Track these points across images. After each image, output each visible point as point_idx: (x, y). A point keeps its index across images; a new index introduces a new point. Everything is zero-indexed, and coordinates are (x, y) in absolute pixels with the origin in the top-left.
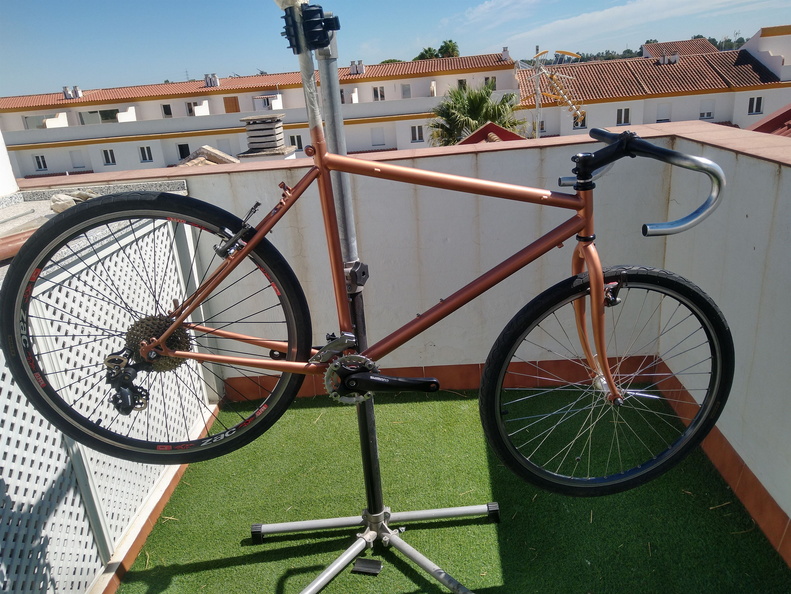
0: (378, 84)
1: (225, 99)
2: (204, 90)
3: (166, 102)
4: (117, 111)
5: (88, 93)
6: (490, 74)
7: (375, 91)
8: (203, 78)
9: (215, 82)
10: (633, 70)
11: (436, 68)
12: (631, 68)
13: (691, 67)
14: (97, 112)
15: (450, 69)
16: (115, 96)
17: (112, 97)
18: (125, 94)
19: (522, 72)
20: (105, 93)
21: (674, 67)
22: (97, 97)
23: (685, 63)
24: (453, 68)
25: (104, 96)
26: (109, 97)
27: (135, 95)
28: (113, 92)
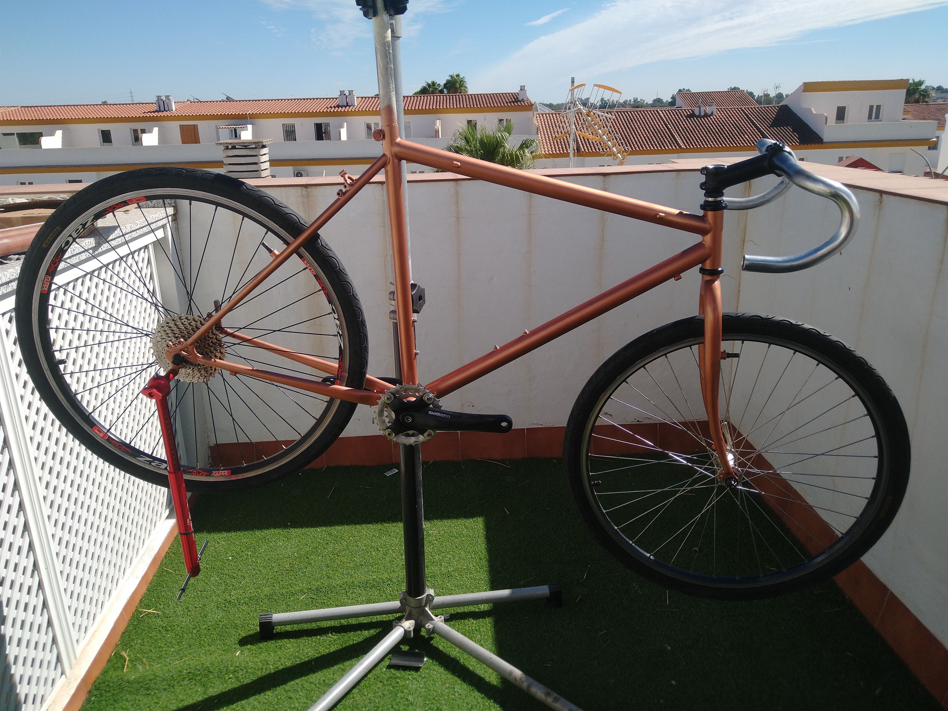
0: (372, 120)
1: (181, 127)
2: (155, 115)
3: (105, 127)
4: (41, 135)
6: (504, 115)
7: (369, 126)
8: (154, 100)
9: (169, 106)
10: (665, 120)
11: (441, 104)
12: (664, 118)
13: (729, 121)
14: (13, 134)
15: (458, 106)
16: (38, 116)
17: (35, 117)
18: (52, 114)
19: (541, 115)
20: (26, 112)
21: (711, 119)
22: (15, 115)
23: (723, 116)
24: (462, 106)
25: (24, 115)
26: (31, 116)
27: (65, 115)
28: (36, 111)
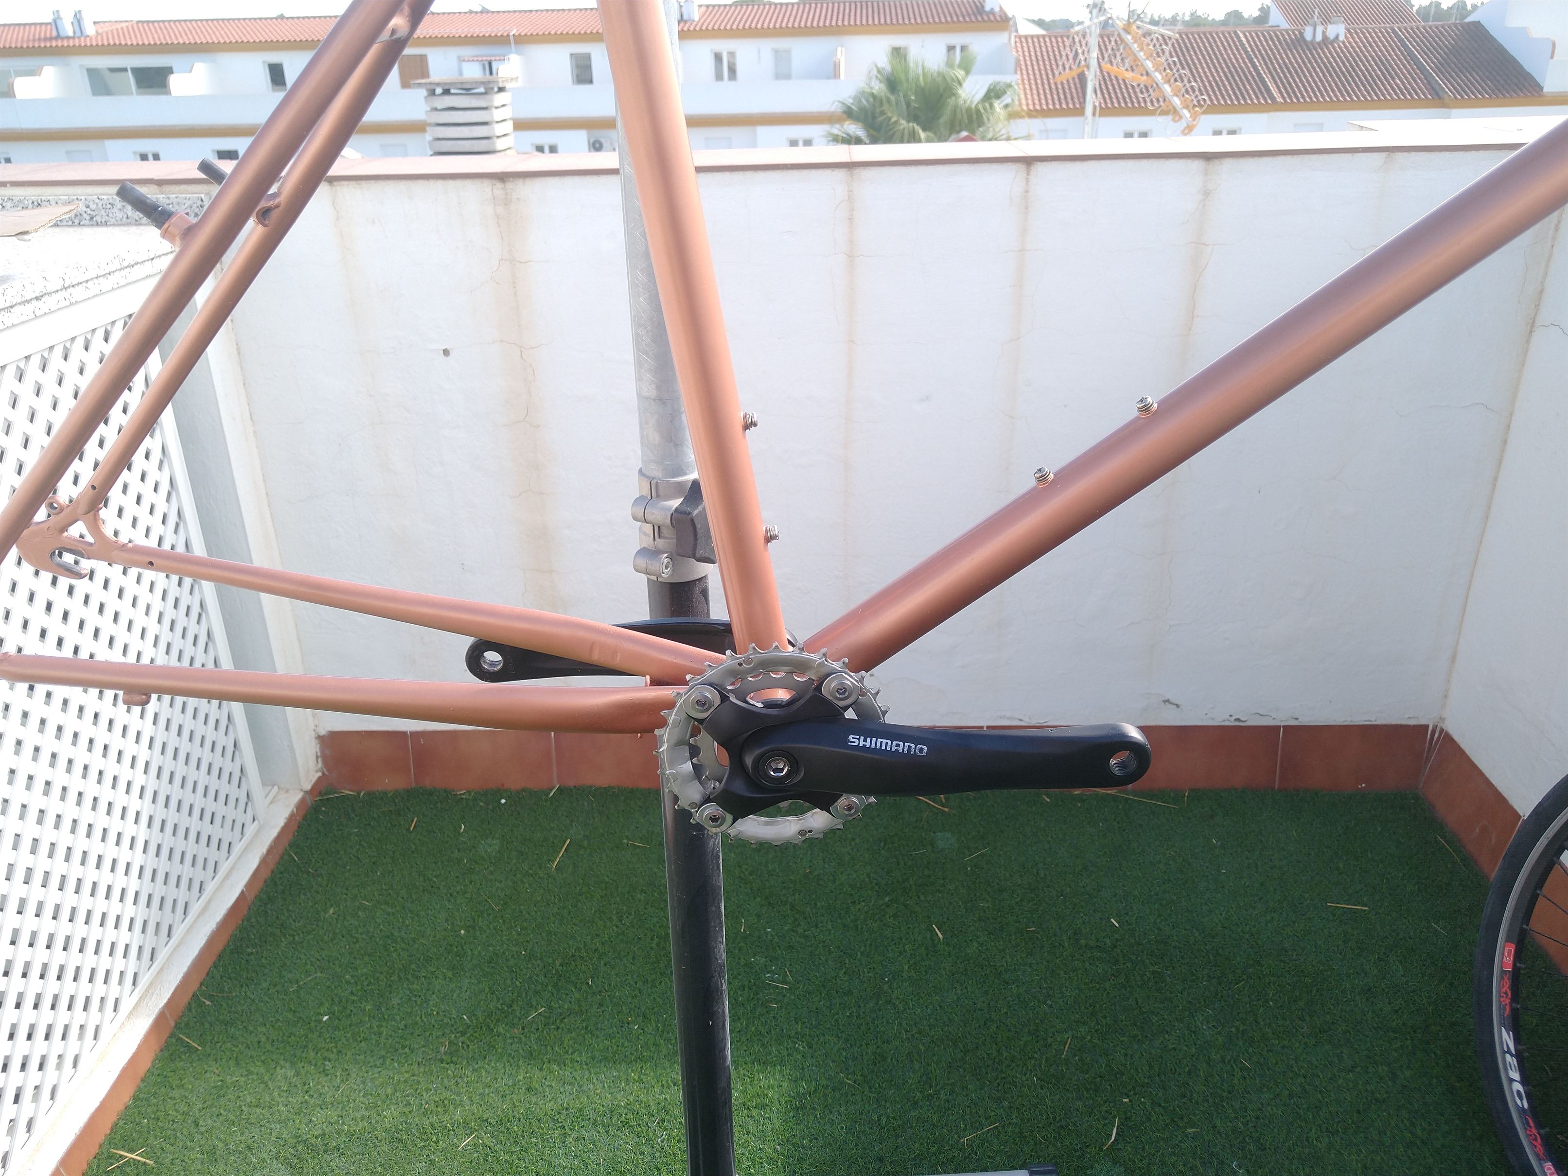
0: (724, 46)
3: (275, 57)
4: (169, 71)
5: (107, 28)
6: (957, 39)
7: (718, 57)
10: (1249, 49)
11: (846, 18)
12: (1247, 46)
13: (1368, 52)
14: (125, 70)
15: (876, 21)
16: (165, 38)
17: (160, 40)
18: (186, 34)
19: (1023, 40)
20: (145, 30)
21: (1334, 48)
22: (128, 38)
23: (1356, 43)
24: (882, 21)
25: (141, 35)
26: (154, 38)
27: (208, 37)
28: (161, 28)
